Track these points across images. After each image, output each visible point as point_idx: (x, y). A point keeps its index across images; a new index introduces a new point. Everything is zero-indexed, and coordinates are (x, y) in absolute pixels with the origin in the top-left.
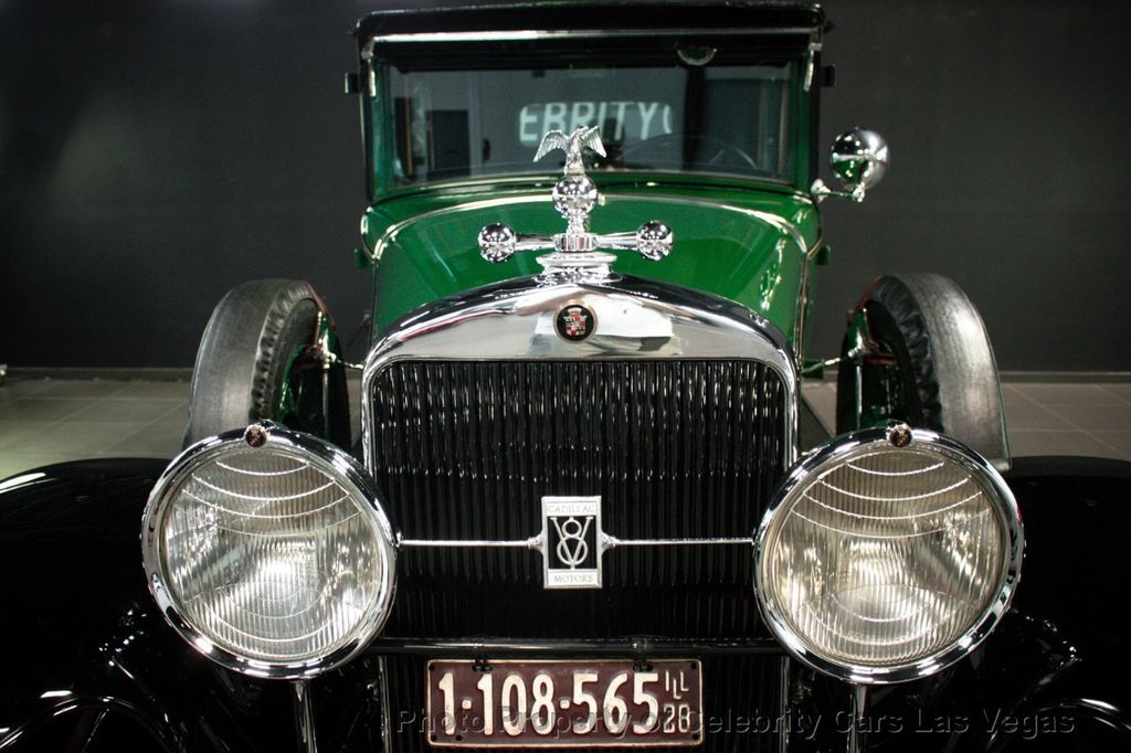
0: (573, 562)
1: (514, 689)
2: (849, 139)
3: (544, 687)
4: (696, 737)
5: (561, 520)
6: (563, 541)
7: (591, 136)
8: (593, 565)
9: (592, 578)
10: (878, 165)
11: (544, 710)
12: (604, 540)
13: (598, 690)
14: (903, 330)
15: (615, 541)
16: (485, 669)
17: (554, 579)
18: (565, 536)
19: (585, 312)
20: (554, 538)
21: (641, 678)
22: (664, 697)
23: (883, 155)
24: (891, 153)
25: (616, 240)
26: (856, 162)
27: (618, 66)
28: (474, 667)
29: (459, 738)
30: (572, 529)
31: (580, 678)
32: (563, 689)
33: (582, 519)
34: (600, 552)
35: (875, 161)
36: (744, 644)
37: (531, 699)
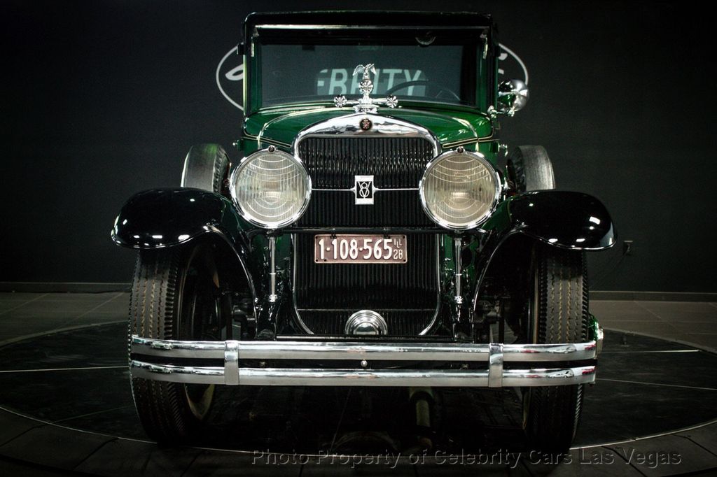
0: (365, 196)
1: (344, 244)
2: (508, 84)
3: (354, 243)
4: (405, 261)
5: (361, 183)
6: (361, 190)
7: (371, 68)
8: (371, 197)
9: (371, 201)
10: (522, 98)
11: (354, 251)
12: (374, 189)
13: (371, 244)
14: (515, 166)
15: (378, 189)
16: (335, 237)
17: (358, 202)
18: (362, 188)
19: (369, 121)
20: (358, 189)
21: (386, 241)
22: (394, 247)
23: (525, 92)
24: (530, 92)
25: (380, 101)
26: (511, 96)
27: (385, 45)
28: (331, 237)
29: (325, 260)
30: (364, 185)
31: (366, 241)
32: (361, 244)
33: (367, 183)
34: (373, 193)
35: (520, 96)
36: (423, 229)
37: (350, 247)
